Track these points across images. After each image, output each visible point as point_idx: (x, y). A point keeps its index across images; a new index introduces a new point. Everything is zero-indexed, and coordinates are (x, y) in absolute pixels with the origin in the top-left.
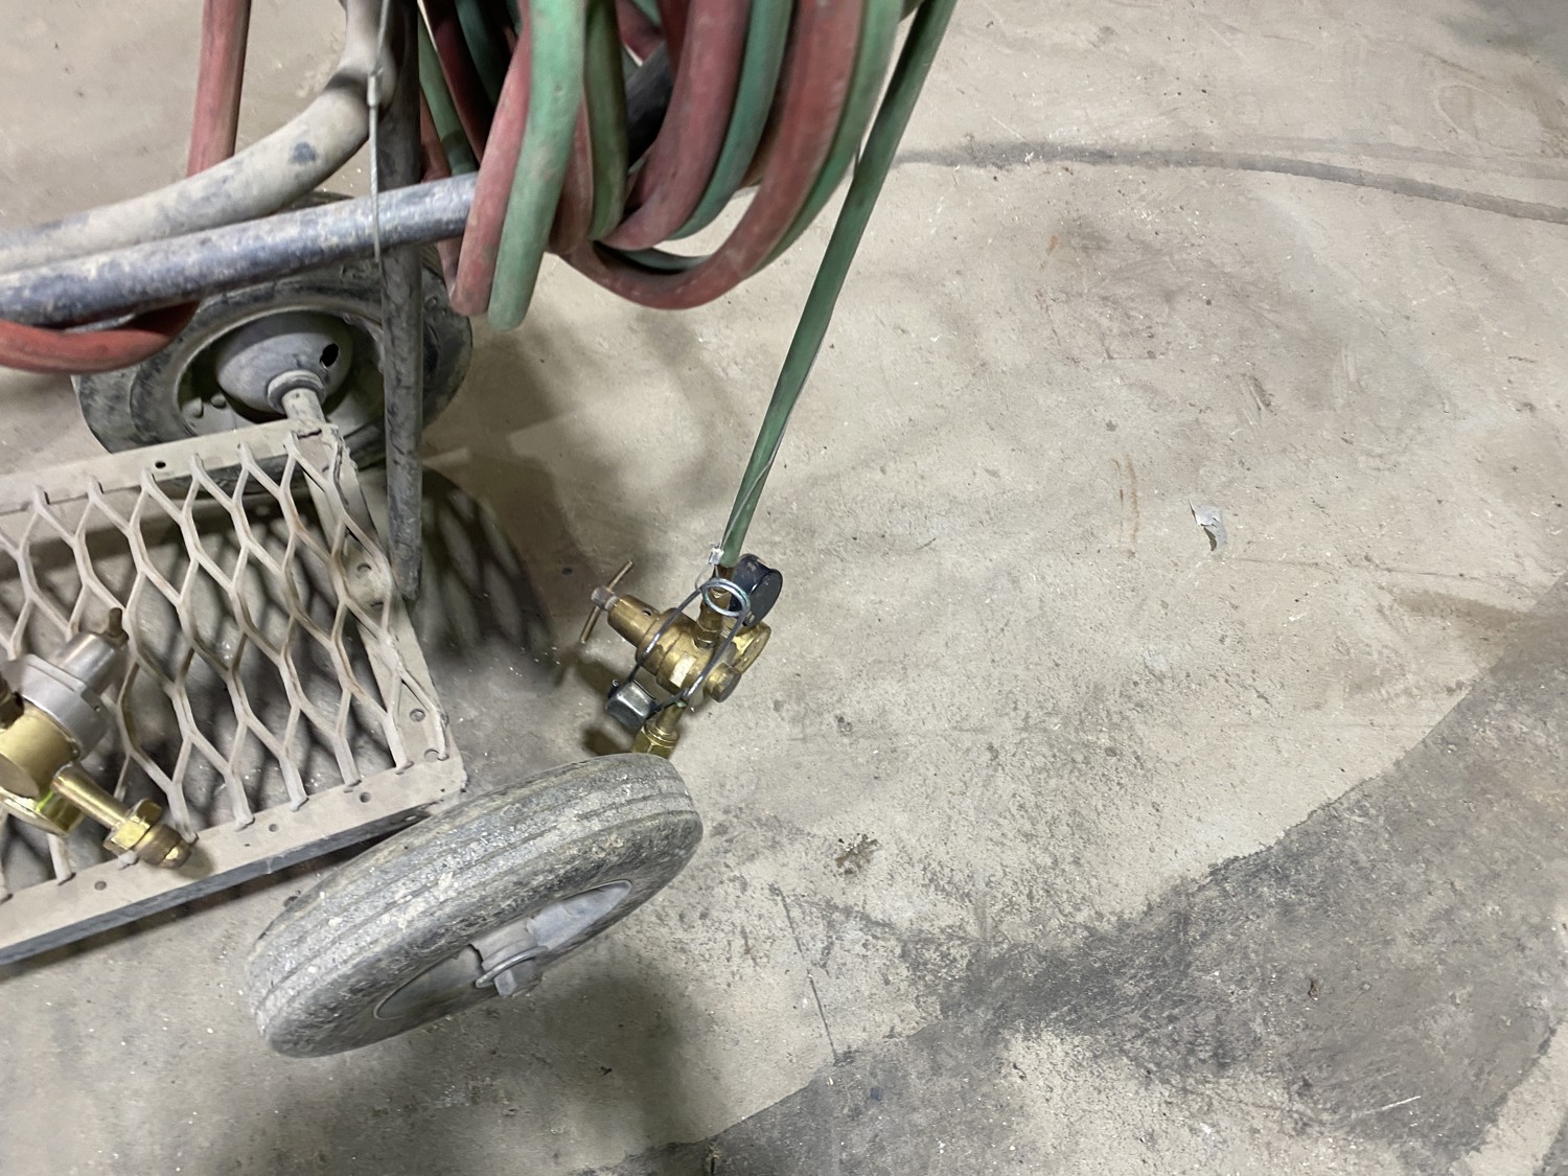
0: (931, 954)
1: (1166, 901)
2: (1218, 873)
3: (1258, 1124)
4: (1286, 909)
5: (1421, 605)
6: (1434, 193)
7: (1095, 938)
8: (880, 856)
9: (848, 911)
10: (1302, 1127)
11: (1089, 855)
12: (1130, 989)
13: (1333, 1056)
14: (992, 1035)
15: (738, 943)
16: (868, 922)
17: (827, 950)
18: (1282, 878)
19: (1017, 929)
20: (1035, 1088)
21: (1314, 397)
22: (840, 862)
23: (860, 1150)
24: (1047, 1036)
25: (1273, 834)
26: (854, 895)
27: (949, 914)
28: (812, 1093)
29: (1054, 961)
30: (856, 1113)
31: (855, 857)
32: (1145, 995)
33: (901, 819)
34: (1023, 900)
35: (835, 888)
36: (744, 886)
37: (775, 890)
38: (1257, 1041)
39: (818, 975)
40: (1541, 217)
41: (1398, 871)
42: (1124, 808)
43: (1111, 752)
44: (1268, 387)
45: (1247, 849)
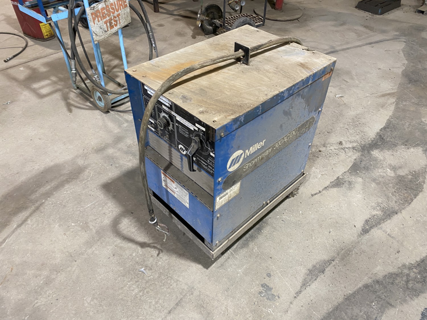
0: (356, 148)
1: (377, 135)
2: (381, 130)
3: (403, 150)
4: (391, 131)
5: (383, 96)
6: (348, 49)
7: (372, 141)
8: (343, 142)
9: (344, 148)
10: (408, 148)
11: (365, 134)
12: (380, 144)
13: (407, 141)
14: (369, 152)
15: (336, 155)
16: (347, 148)
17: (345, 152)
18: (388, 128)
19: (363, 143)
20: (377, 155)
21: (352, 79)
22: (339, 144)
23: (364, 166)
24: (374, 150)
25: (384, 125)
26: (343, 147)
27: (355, 145)
28: (354, 163)
29: (370, 144)
30: (360, 163)
31: (341, 143)
32: (382, 143)
33: (342, 138)
34: (362, 140)
35: (341, 146)
36: (331, 150)
37: (335, 149)
38: (397, 143)
39: (346, 154)
40: (364, 45)
41: (401, 122)
42: (365, 128)
43: (359, 124)
44: (346, 80)
45: (382, 127)
